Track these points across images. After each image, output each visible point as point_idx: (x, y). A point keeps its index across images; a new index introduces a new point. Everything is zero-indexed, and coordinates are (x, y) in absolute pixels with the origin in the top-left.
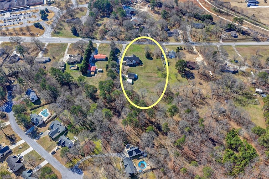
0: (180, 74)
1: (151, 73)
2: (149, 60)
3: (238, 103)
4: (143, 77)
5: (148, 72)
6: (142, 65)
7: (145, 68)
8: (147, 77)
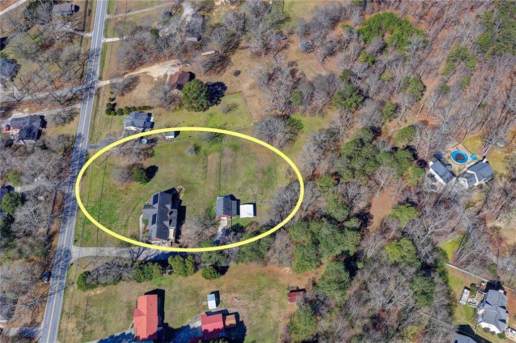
0: (210, 108)
1: (206, 167)
2: (157, 174)
3: (283, 25)
4: (222, 184)
5: (204, 174)
6: (179, 189)
7: (190, 183)
8: (222, 175)
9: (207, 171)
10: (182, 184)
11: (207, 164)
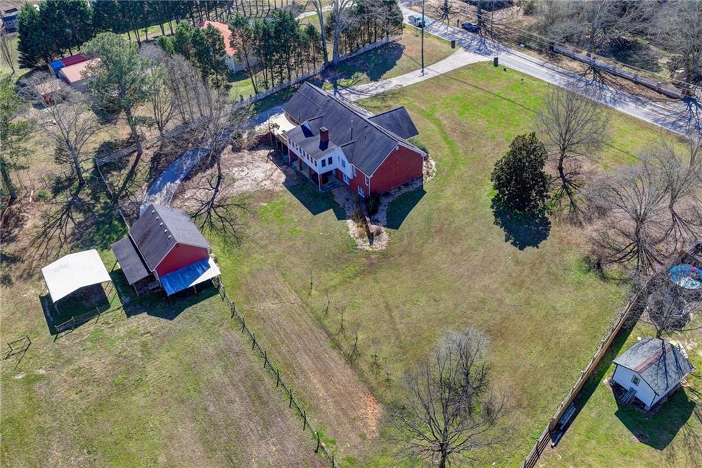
1: (352, 359)
4: (237, 335)
5: (333, 329)
6: (379, 233)
7: (361, 273)
8: (257, 364)
9: (338, 346)
10: (384, 255)
11: (361, 375)
